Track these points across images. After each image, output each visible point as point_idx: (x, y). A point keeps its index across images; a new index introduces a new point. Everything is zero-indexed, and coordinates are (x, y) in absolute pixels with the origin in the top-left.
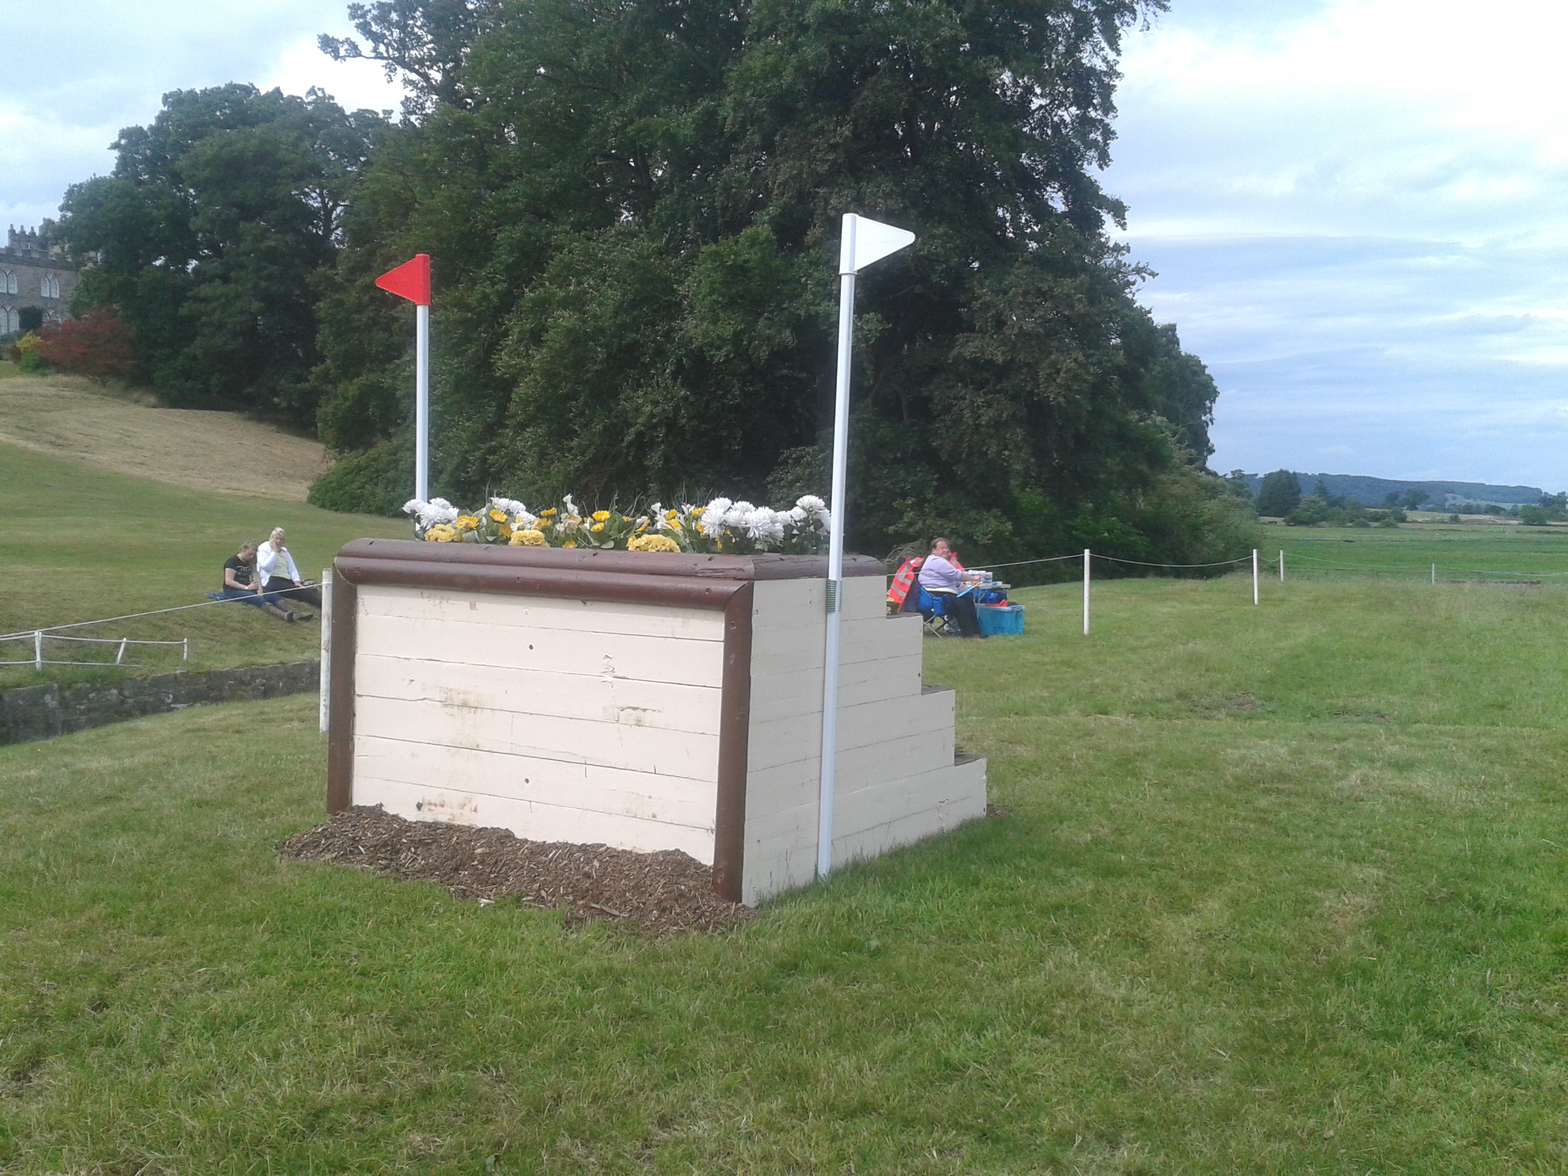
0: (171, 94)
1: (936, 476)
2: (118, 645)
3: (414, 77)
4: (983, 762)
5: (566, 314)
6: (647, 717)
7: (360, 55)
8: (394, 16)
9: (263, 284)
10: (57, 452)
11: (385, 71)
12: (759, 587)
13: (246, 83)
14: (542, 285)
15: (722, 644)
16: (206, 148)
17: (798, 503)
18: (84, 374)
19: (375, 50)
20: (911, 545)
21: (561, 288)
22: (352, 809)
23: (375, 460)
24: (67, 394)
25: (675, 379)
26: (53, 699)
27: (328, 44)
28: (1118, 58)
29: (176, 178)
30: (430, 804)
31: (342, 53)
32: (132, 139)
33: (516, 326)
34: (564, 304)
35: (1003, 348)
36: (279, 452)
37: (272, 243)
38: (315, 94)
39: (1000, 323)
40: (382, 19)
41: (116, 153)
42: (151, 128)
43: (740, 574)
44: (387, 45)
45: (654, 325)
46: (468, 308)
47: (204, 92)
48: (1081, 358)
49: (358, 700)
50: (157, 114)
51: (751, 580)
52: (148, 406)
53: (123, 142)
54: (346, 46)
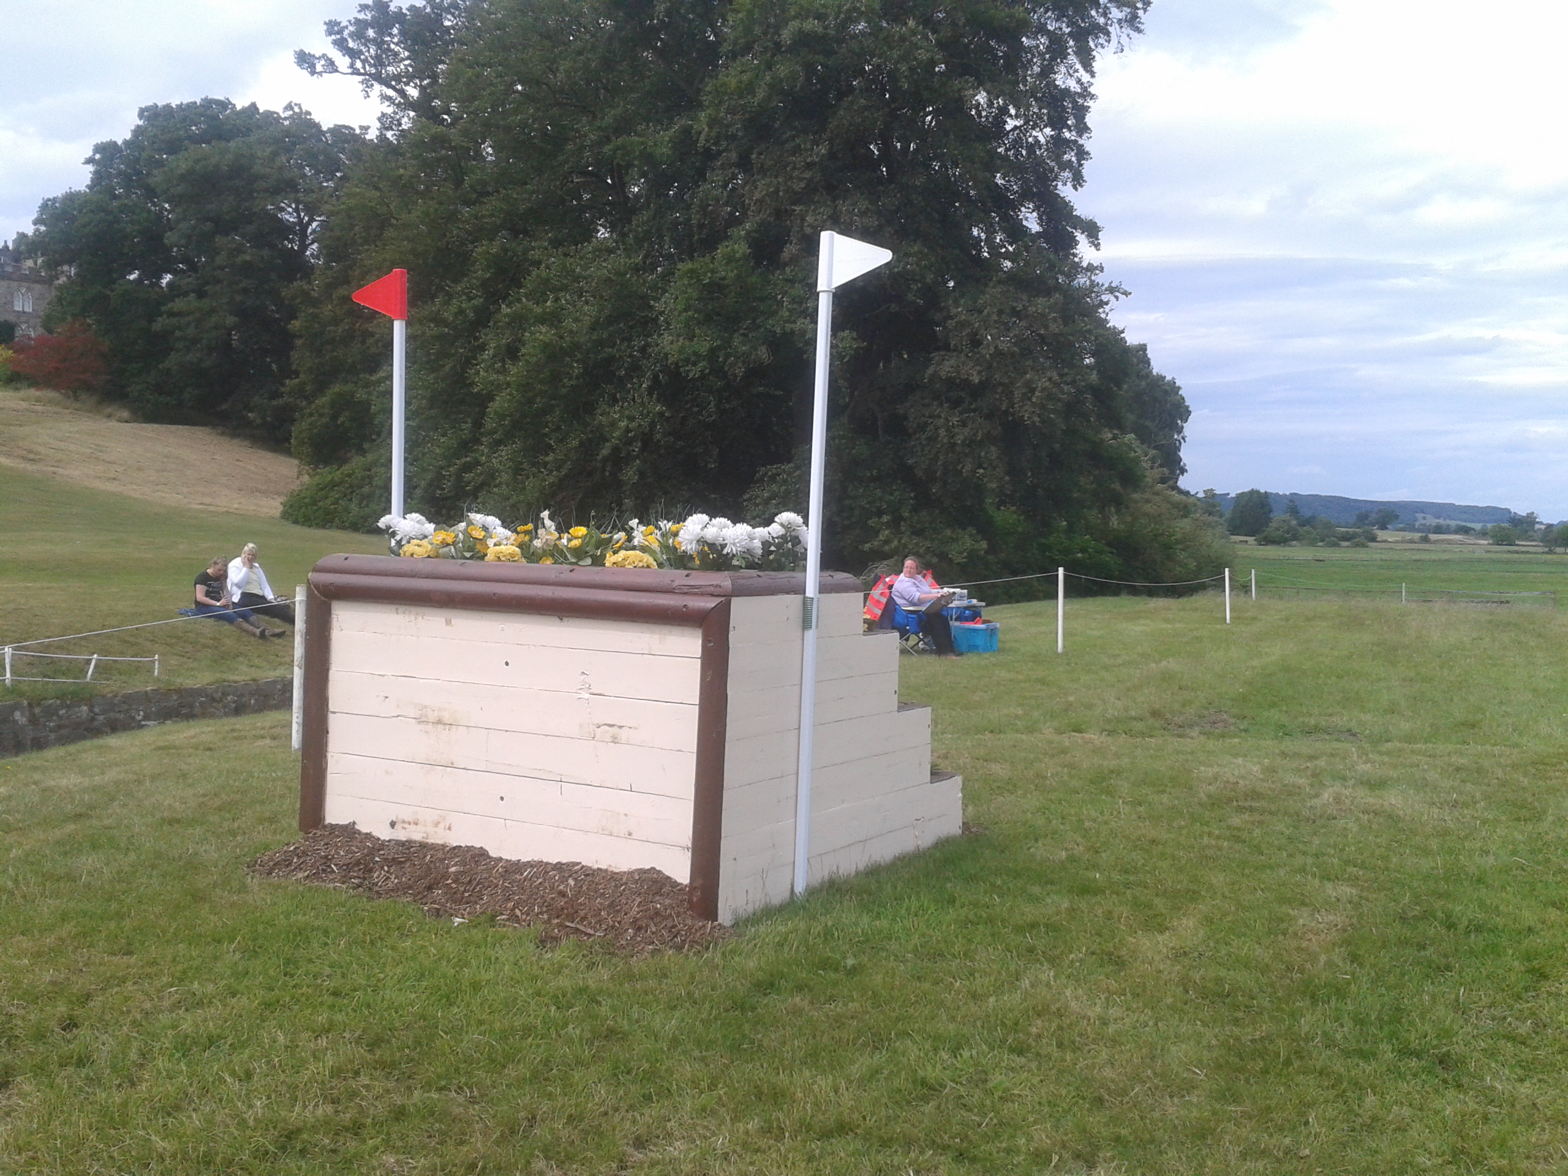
0: (147, 109)
1: (912, 495)
2: (89, 662)
3: (391, 93)
4: (958, 780)
5: (544, 330)
6: (623, 734)
7: (337, 71)
8: (371, 33)
9: (238, 298)
10: (29, 467)
11: (361, 87)
12: (737, 604)
13: (222, 98)
14: (519, 300)
15: (699, 661)
16: (181, 163)
17: (776, 519)
18: (56, 387)
19: (352, 66)
20: (885, 562)
21: (538, 304)
22: (325, 827)
23: (349, 475)
24: (40, 408)
25: (650, 394)
26: (22, 715)
27: (305, 60)
28: (1092, 80)
29: (151, 193)
30: (404, 822)
31: (319, 68)
32: (106, 153)
33: (493, 341)
34: (542, 320)
35: (978, 368)
36: (253, 468)
37: (248, 258)
38: (292, 109)
39: (976, 342)
40: (359, 35)
41: (91, 168)
42: (126, 142)
43: (718, 591)
44: (364, 62)
45: (630, 340)
46: (444, 322)
47: (180, 106)
48: (1056, 377)
49: (331, 717)
50: (133, 128)
51: (728, 596)
52: (120, 420)
53: (98, 156)
54: (323, 62)
